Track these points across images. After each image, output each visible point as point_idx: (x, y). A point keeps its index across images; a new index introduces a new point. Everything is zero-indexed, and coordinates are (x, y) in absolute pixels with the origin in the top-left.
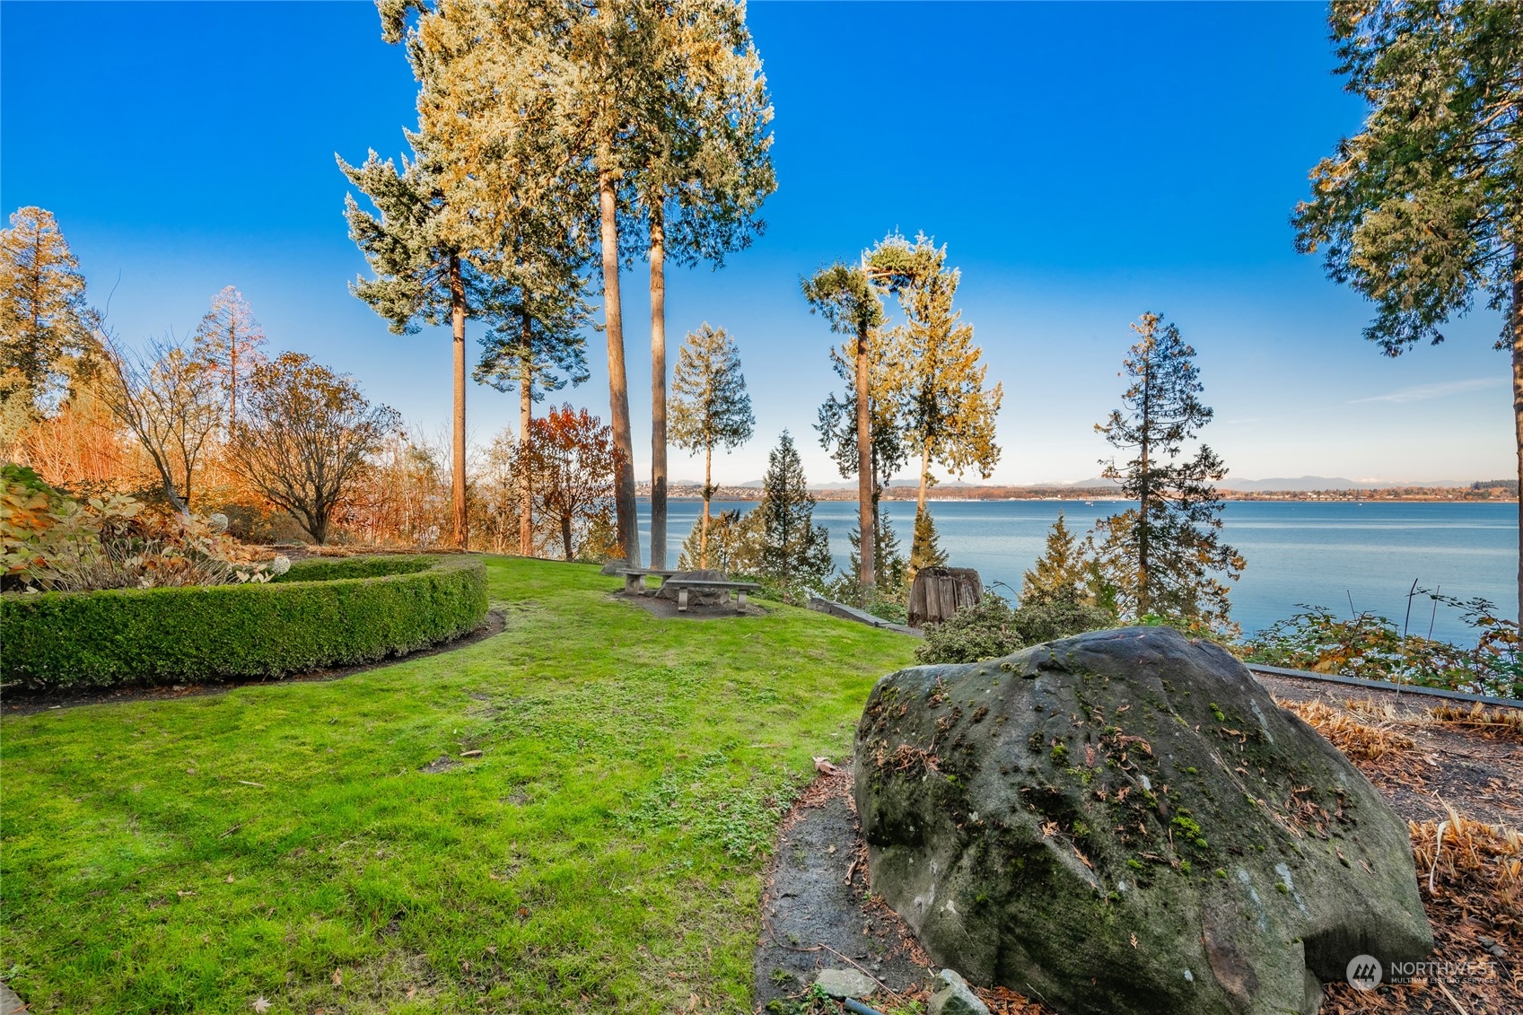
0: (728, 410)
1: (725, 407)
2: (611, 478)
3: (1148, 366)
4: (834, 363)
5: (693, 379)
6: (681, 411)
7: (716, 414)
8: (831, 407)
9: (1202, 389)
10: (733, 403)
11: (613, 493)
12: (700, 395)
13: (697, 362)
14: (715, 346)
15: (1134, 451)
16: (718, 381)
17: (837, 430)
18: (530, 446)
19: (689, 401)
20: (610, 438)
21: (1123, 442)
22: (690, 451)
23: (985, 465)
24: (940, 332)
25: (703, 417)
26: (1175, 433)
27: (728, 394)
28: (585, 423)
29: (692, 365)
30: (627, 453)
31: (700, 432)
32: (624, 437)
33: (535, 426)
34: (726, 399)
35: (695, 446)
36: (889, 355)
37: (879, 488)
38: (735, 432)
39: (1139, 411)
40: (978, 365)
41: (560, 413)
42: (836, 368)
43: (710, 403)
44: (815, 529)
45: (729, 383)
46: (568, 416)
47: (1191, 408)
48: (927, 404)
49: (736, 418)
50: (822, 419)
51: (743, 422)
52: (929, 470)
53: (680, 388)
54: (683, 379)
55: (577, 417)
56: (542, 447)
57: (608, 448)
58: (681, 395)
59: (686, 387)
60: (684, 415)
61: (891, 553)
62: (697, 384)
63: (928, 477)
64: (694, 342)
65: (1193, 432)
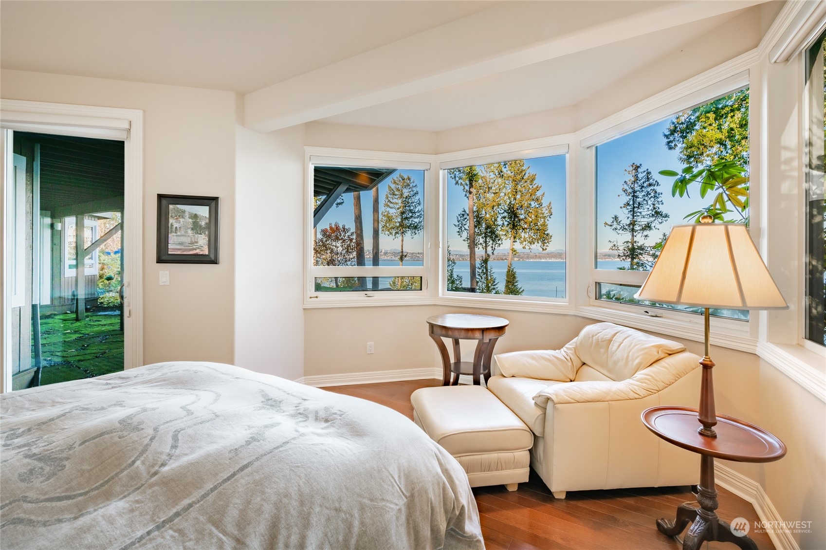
0: (412, 217)
1: (410, 214)
2: (355, 253)
3: (635, 192)
4: (465, 193)
5: (395, 201)
6: (388, 217)
7: (406, 218)
8: (463, 215)
9: (662, 204)
10: (415, 213)
11: (355, 260)
12: (398, 209)
13: (397, 193)
14: (405, 184)
15: (628, 236)
16: (406, 202)
17: (466, 227)
18: (321, 240)
19: (392, 212)
20: (354, 237)
21: (621, 231)
22: (394, 237)
23: (544, 243)
24: (519, 177)
25: (399, 220)
26: (648, 227)
27: (412, 208)
28: (344, 231)
29: (394, 194)
30: (361, 242)
31: (398, 228)
32: (360, 235)
33: (324, 232)
34: (411, 211)
35: (395, 235)
36: (493, 188)
37: (489, 256)
38: (416, 228)
39: (629, 215)
40: (539, 194)
41: (333, 226)
42: (466, 195)
43: (403, 213)
44: (455, 276)
45: (412, 203)
46: (337, 228)
47: (657, 214)
48: (512, 213)
49: (417, 220)
50: (458, 221)
51: (420, 222)
52: (514, 247)
53: (388, 206)
54: (389, 201)
55: (341, 227)
56: (326, 241)
57: (354, 241)
58: (388, 209)
59: (391, 205)
60: (390, 219)
61: (494, 289)
62: (396, 203)
63: (514, 250)
64: (395, 183)
65: (658, 226)
